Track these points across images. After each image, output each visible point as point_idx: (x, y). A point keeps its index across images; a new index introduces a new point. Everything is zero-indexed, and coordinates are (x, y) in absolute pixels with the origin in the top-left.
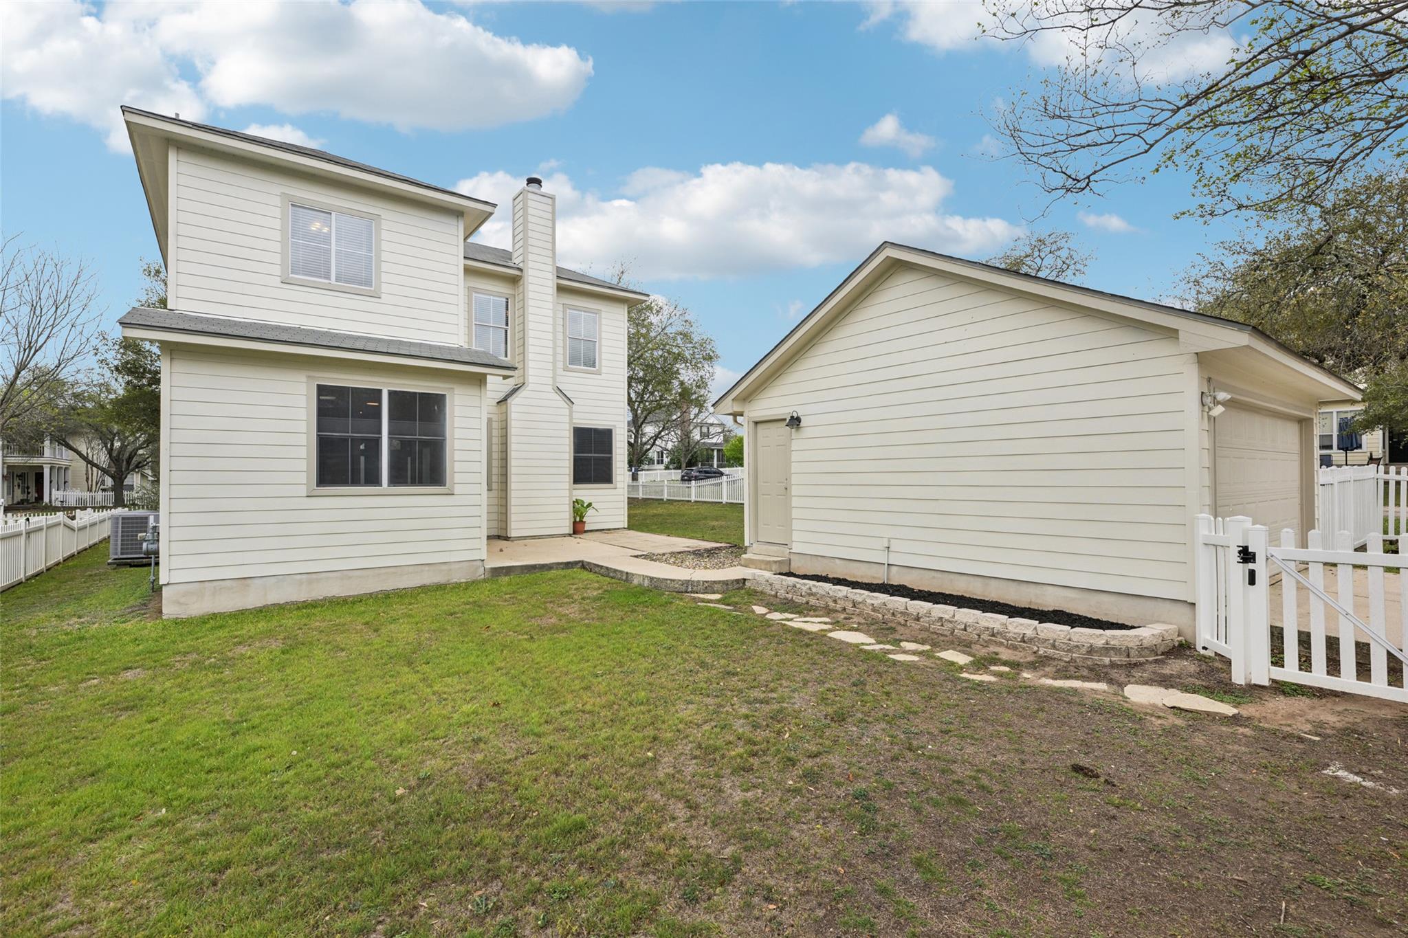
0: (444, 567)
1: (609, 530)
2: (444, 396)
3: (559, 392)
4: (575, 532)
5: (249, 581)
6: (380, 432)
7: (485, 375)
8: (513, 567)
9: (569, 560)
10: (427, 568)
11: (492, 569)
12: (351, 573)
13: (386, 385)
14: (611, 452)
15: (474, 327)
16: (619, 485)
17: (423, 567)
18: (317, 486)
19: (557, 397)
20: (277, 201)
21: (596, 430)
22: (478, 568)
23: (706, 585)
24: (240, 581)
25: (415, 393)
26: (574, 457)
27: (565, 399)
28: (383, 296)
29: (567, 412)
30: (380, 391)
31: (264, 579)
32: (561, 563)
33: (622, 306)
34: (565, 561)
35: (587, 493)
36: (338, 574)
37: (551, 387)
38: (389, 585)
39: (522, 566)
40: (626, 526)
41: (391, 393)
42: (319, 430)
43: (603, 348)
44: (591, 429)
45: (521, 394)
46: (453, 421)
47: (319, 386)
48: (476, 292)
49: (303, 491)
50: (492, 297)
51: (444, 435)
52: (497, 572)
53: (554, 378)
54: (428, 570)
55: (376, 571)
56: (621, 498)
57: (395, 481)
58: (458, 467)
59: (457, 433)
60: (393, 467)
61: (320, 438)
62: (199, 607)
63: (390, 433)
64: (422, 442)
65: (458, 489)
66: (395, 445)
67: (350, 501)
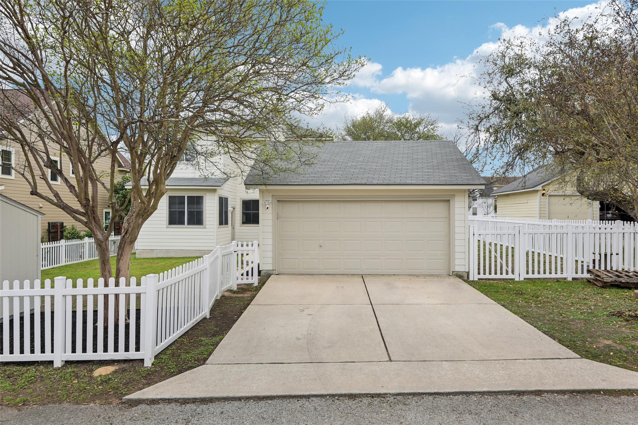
0: (203, 251)
2: (203, 196)
6: (185, 209)
10: (198, 251)
12: (177, 251)
13: (186, 194)
18: (169, 225)
25: (195, 196)
30: (185, 196)
36: (174, 251)
41: (188, 197)
42: (169, 208)
47: (170, 196)
49: (165, 226)
51: (203, 209)
55: (184, 251)
57: (189, 223)
58: (207, 219)
59: (207, 208)
60: (188, 219)
61: (169, 211)
62: (143, 256)
63: (187, 209)
64: (197, 211)
65: (207, 227)
66: (189, 213)
67: (177, 230)
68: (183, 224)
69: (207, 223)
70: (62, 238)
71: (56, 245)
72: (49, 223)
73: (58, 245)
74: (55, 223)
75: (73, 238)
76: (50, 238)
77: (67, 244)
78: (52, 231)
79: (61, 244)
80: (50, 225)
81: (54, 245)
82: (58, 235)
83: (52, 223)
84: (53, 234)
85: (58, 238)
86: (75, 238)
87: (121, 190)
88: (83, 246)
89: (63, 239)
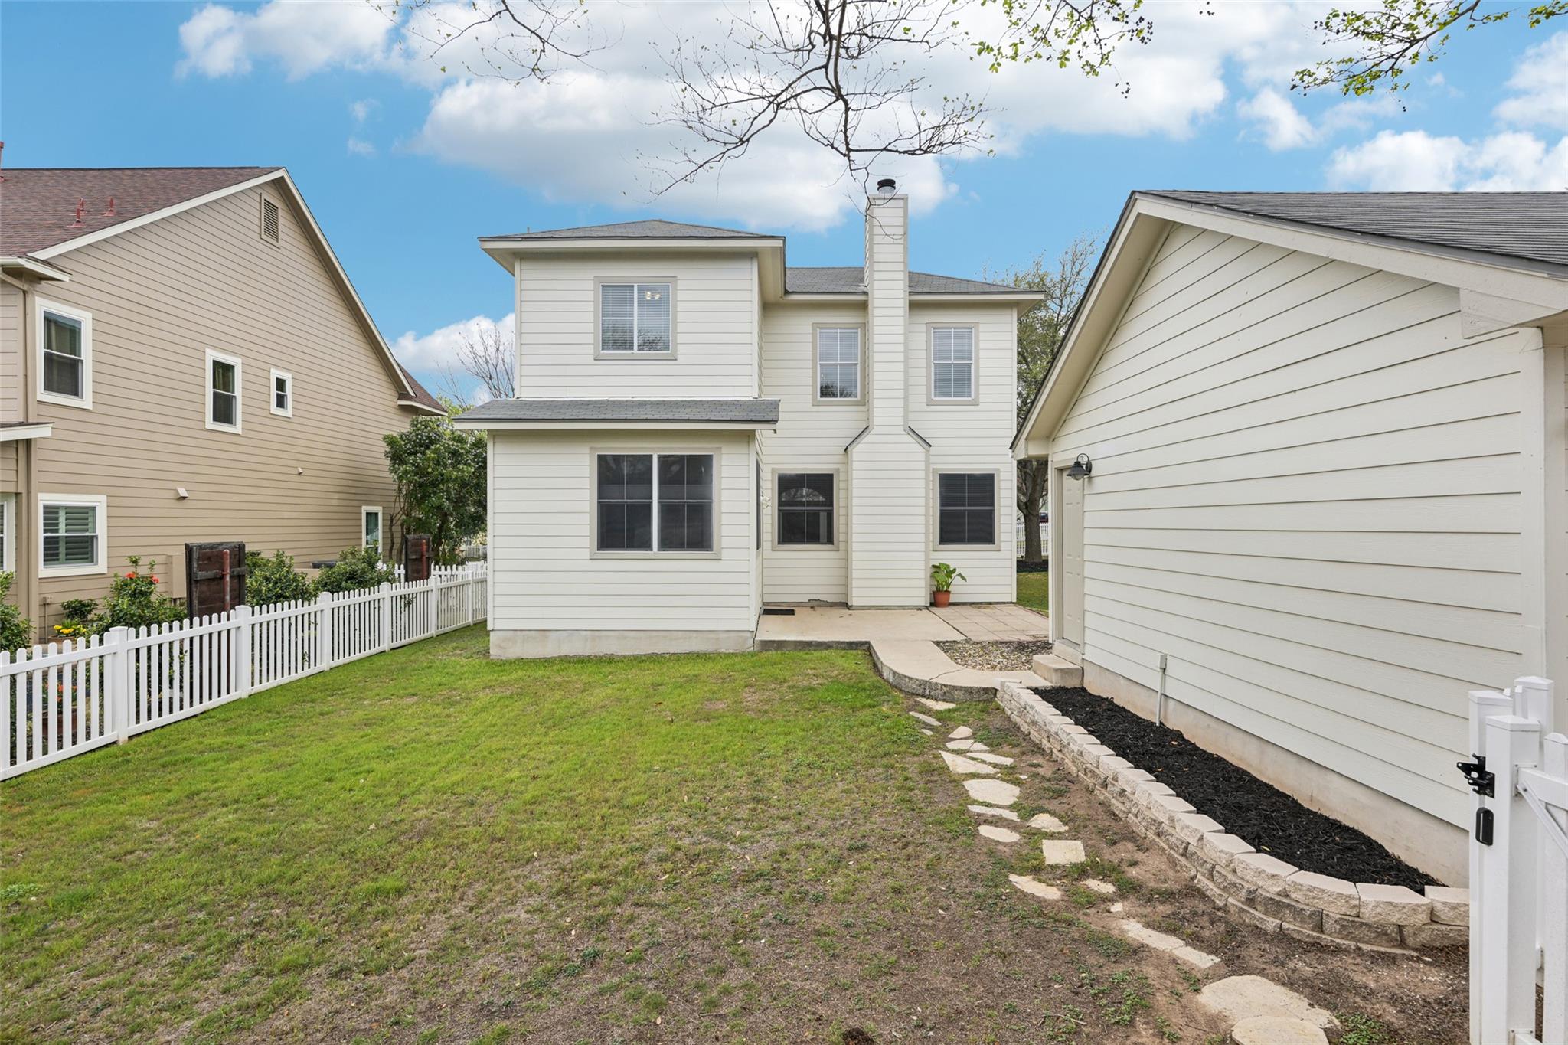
0: (712, 635)
1: (990, 603)
2: (711, 456)
3: (911, 433)
4: (932, 604)
5: (548, 633)
6: (651, 498)
7: (754, 431)
8: (785, 641)
9: (852, 640)
10: (695, 635)
11: (761, 641)
12: (626, 633)
13: (655, 450)
14: (992, 504)
15: (819, 366)
16: (1003, 546)
17: (691, 634)
18: (598, 550)
19: (909, 439)
20: (590, 285)
21: (970, 476)
22: (747, 639)
23: (945, 689)
24: (541, 633)
25: (683, 456)
26: (941, 510)
27: (918, 440)
28: (679, 357)
29: (922, 457)
30: (651, 456)
31: (559, 633)
32: (843, 643)
33: (1009, 311)
34: (847, 640)
35: (957, 556)
36: (616, 633)
37: (902, 427)
38: (659, 649)
39: (795, 642)
40: (1015, 600)
41: (660, 457)
42: (600, 496)
43: (981, 370)
44: (964, 475)
45: (867, 439)
46: (720, 483)
47: (599, 456)
48: (821, 328)
49: (586, 554)
50: (839, 331)
51: (711, 499)
52: (767, 645)
53: (905, 417)
54: (696, 638)
55: (648, 633)
56: (1008, 563)
57: (666, 544)
58: (725, 530)
59: (725, 495)
60: (662, 530)
61: (601, 506)
62: (514, 652)
63: (660, 497)
64: (690, 506)
65: (725, 554)
66: (666, 510)
67: (626, 564)
68: (646, 545)
69: (725, 542)
70: (237, 599)
71: (216, 626)
72: (189, 549)
73: (224, 625)
74: (213, 546)
75: (280, 597)
76: (196, 602)
77: (258, 618)
78: (201, 575)
79: (233, 623)
80: (195, 555)
81: (206, 629)
82: (224, 591)
83: (200, 547)
84: (204, 588)
85: (223, 600)
86: (286, 598)
87: (410, 454)
88: (313, 621)
89: (241, 602)
